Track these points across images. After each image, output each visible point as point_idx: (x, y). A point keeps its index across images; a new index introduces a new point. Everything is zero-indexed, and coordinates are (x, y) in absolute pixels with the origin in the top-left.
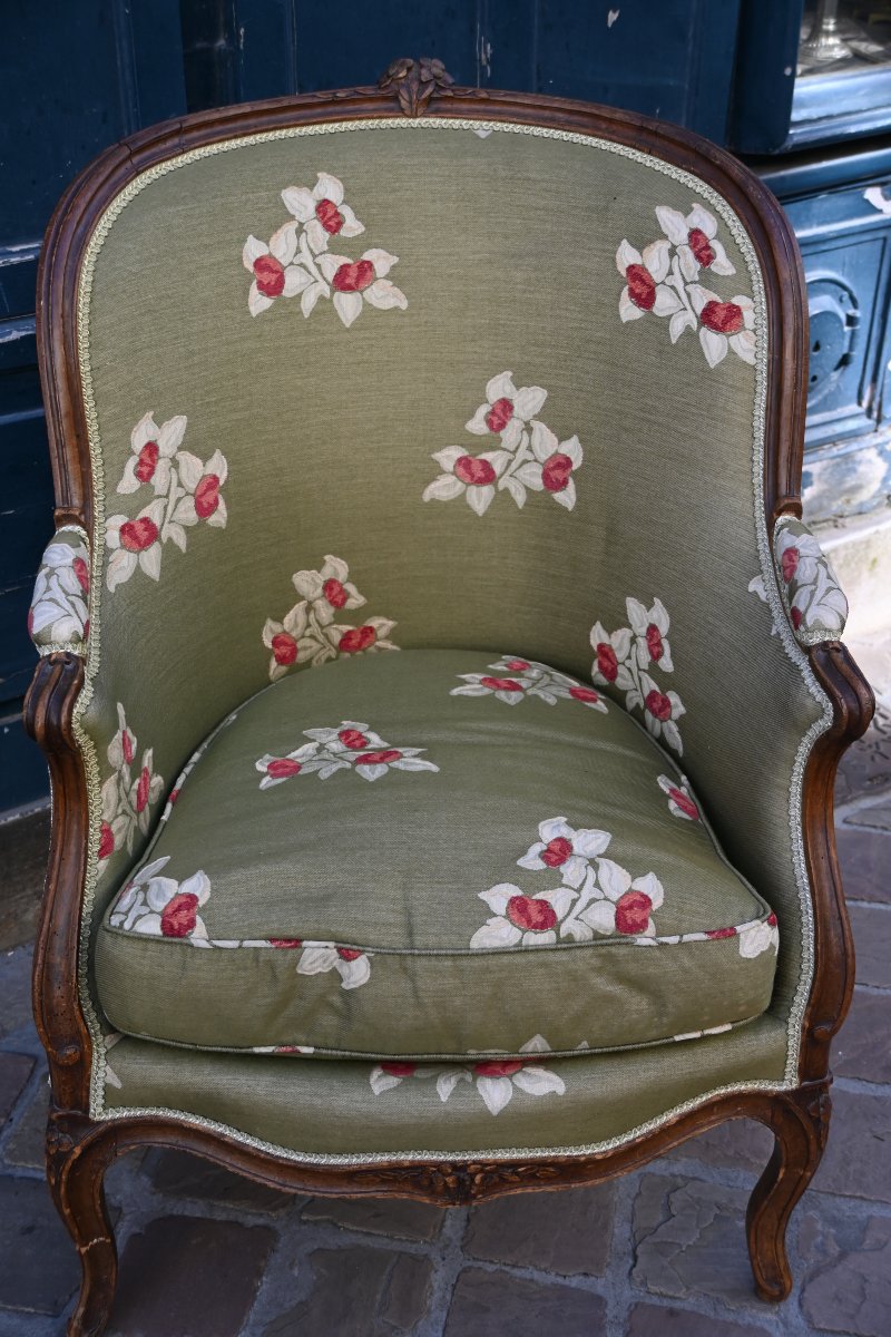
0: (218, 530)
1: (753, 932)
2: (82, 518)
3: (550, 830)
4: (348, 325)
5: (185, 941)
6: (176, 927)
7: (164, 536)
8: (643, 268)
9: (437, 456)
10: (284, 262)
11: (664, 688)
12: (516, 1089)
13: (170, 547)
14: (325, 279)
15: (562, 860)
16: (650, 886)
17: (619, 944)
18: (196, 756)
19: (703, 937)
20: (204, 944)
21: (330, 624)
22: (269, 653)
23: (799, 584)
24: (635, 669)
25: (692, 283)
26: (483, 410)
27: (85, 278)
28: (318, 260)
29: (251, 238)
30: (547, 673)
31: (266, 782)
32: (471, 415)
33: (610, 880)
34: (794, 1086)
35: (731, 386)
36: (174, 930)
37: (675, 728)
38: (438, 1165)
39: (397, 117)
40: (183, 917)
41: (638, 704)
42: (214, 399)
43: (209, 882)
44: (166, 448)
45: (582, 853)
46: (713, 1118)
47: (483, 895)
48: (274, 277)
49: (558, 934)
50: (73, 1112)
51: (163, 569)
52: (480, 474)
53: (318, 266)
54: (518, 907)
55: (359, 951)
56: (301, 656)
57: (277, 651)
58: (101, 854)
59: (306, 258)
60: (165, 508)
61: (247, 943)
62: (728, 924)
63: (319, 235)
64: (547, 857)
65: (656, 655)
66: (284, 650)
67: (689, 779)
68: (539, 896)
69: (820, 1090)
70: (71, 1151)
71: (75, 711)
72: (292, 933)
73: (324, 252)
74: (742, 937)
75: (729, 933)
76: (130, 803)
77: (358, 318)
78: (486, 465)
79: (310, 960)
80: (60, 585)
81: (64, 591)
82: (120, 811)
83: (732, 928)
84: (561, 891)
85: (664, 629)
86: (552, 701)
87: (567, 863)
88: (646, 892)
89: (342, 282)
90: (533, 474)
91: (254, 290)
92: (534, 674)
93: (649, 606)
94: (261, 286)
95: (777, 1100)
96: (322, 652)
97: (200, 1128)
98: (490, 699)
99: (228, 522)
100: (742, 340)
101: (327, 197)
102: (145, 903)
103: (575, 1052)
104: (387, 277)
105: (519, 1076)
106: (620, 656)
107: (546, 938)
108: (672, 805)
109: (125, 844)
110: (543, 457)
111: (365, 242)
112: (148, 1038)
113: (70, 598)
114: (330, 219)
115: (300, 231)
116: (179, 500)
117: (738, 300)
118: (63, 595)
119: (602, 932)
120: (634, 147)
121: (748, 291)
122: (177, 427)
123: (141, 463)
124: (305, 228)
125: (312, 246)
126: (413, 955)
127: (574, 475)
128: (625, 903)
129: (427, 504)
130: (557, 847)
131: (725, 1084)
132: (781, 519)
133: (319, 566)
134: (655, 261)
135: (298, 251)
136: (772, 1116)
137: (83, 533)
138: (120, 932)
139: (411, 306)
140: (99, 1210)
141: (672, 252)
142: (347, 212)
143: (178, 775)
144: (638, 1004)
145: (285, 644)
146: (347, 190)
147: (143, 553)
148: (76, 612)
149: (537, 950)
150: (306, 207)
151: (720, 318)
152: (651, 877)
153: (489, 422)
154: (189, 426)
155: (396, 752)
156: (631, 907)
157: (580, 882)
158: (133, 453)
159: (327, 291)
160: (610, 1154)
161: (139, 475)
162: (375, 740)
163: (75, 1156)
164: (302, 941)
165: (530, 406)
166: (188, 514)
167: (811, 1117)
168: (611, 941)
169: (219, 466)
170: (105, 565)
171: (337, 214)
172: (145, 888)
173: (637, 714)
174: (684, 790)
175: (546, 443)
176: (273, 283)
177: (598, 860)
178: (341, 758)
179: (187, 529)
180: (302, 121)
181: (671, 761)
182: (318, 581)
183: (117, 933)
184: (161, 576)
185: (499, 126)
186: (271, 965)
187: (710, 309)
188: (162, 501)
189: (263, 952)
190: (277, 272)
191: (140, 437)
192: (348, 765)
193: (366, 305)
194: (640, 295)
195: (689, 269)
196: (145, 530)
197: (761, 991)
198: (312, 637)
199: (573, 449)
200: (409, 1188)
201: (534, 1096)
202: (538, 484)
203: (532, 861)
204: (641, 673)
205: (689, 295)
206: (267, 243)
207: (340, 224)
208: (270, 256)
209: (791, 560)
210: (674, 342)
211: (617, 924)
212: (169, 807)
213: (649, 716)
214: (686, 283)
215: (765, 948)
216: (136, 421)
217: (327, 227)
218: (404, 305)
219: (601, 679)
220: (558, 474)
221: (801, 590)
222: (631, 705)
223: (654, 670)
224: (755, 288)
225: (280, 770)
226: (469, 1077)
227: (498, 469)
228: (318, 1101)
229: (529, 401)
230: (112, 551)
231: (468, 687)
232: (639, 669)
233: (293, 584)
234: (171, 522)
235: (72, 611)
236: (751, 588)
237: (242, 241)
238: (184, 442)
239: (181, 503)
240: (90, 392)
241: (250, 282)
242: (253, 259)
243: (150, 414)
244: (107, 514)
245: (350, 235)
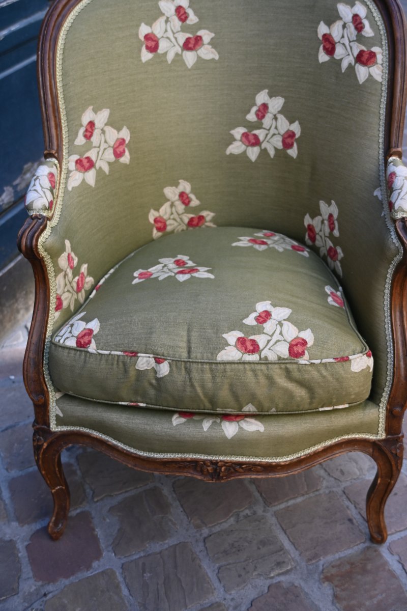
0: (125, 165)
1: (358, 360)
2: (56, 155)
3: (261, 307)
4: (189, 67)
5: (86, 349)
6: (83, 343)
7: (97, 165)
8: (330, 35)
9: (232, 132)
10: (159, 36)
11: (335, 245)
12: (240, 428)
13: (100, 171)
14: (179, 44)
15: (265, 321)
16: (308, 335)
17: (290, 363)
18: (112, 271)
19: (332, 360)
20: (94, 351)
21: (183, 213)
22: (152, 226)
23: (394, 189)
24: (323, 236)
25: (353, 41)
26: (254, 109)
27: (61, 42)
28: (176, 35)
29: (143, 24)
30: (283, 238)
31: (136, 281)
32: (249, 112)
33: (288, 331)
34: (384, 437)
35: (370, 93)
36: (82, 344)
37: (339, 264)
38: (204, 461)
40: (86, 339)
41: (324, 254)
42: (123, 102)
43: (99, 324)
44: (99, 124)
45: (276, 318)
46: (342, 450)
47: (225, 336)
48: (154, 43)
49: (260, 356)
50: (43, 426)
51: (97, 181)
52: (253, 141)
53: (176, 38)
54: (241, 342)
55: (164, 359)
56: (169, 228)
57: (156, 225)
58: (57, 309)
59: (170, 34)
60: (98, 153)
61: (113, 353)
62: (346, 354)
63: (176, 23)
64: (259, 320)
65: (332, 229)
66: (159, 225)
67: (343, 289)
68: (252, 337)
69: (397, 440)
70: (42, 445)
71: (40, 240)
72: (134, 349)
73: (179, 32)
74: (352, 361)
75: (346, 360)
76: (72, 287)
77: (194, 64)
78: (256, 137)
79: (141, 363)
80: (40, 184)
81: (41, 186)
82: (66, 290)
83: (347, 357)
84: (262, 336)
85: (335, 216)
86: (281, 250)
87: (267, 323)
88: (305, 339)
89: (187, 46)
90: (277, 141)
91: (144, 49)
92: (276, 238)
93: (330, 204)
94: (147, 48)
95: (374, 444)
96: (179, 227)
97: (98, 437)
98: (251, 247)
99: (130, 161)
100: (376, 69)
101: (181, 4)
102: (70, 332)
103: (269, 413)
104: (209, 44)
105: (242, 421)
106: (317, 230)
107: (254, 357)
108: (330, 299)
109: (69, 306)
110: (282, 132)
111: (198, 26)
112: (73, 395)
113: (44, 190)
114: (182, 15)
115: (167, 21)
116: (105, 149)
117: (374, 49)
118: (40, 188)
119: (282, 356)
121: (380, 45)
122: (104, 115)
123: (86, 130)
124: (169, 19)
125: (173, 28)
126: (190, 362)
127: (297, 140)
128: (294, 343)
129: (228, 156)
130: (263, 315)
131: (348, 434)
132: (391, 159)
133: (176, 185)
134: (336, 31)
135: (166, 31)
136: (373, 451)
137: (56, 162)
138: (58, 344)
139: (220, 58)
140: (58, 473)
141: (344, 26)
142: (190, 12)
143: (102, 278)
144: (300, 393)
145: (161, 222)
146: (190, 1)
147: (86, 173)
148: (46, 196)
149: (249, 363)
150: (170, 10)
151: (365, 58)
152: (309, 331)
153: (257, 115)
154: (111, 114)
155: (197, 269)
156: (297, 345)
157: (273, 332)
158: (82, 126)
159: (179, 50)
160: (288, 463)
161: (85, 136)
162: (190, 264)
163: (45, 447)
164: (138, 353)
165: (276, 107)
166: (110, 156)
167: (392, 453)
168: (287, 361)
169: (125, 134)
170: (67, 178)
171: (185, 13)
172: (72, 325)
173: (324, 259)
174: (339, 294)
175: (284, 125)
176: (153, 47)
177: (283, 322)
178: (171, 271)
179: (109, 164)
181: (336, 280)
182: (177, 192)
183: (56, 345)
184: (95, 185)
186: (124, 364)
187: (361, 53)
188: (97, 150)
189: (121, 357)
190: (155, 41)
191: (86, 119)
192: (173, 274)
193: (199, 57)
194: (328, 48)
195: (351, 34)
196: (88, 162)
197: (362, 388)
198: (174, 219)
199: (296, 128)
200: (192, 471)
201: (248, 431)
202: (280, 145)
203: (250, 321)
204: (326, 238)
205: (351, 48)
206: (151, 27)
207: (186, 18)
208: (152, 33)
209: (392, 178)
210: (343, 71)
211: (290, 353)
212: (94, 292)
213: (329, 259)
214: (350, 42)
215: (365, 367)
216: (84, 111)
217: (180, 19)
218: (217, 57)
219: (309, 242)
220: (289, 141)
221: (394, 192)
222: (322, 254)
223: (331, 236)
224: (383, 43)
225: (143, 276)
226: (218, 421)
227: (261, 138)
228: (147, 427)
229: (276, 104)
230: (71, 171)
231: (241, 242)
232: (325, 236)
233: (164, 193)
234: (101, 159)
235: (43, 195)
236: (375, 193)
237: (138, 26)
238: (108, 122)
239: (106, 151)
240: (62, 96)
241: (142, 46)
242: (144, 35)
243: (91, 107)
244: (70, 154)
245: (191, 23)
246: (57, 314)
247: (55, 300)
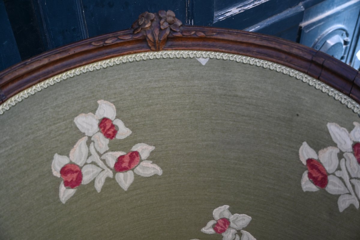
8: (318, 162)
14: (109, 167)
25: (356, 178)
26: (211, 223)
28: (103, 157)
29: (56, 155)
32: (204, 225)
39: (146, 51)
48: (75, 175)
53: (104, 161)
59: (95, 157)
63: (103, 142)
73: (106, 152)
77: (132, 184)
89: (120, 166)
91: (62, 187)
94: (67, 184)
101: (105, 116)
114: (109, 130)
115: (89, 142)
120: (307, 73)
124: (92, 139)
125: (98, 149)
135: (90, 155)
139: (164, 173)
141: (341, 155)
142: (119, 123)
146: (118, 109)
150: (92, 125)
153: (215, 229)
159: (110, 174)
165: (240, 223)
171: (113, 126)
176: (74, 180)
180: (84, 63)
185: (213, 54)
190: (76, 172)
194: (316, 178)
195: (352, 168)
205: (353, 185)
206: (68, 156)
207: (115, 132)
208: (71, 163)
210: (341, 210)
214: (351, 178)
217: (107, 136)
218: (160, 172)
229: (240, 220)
237: (50, 159)
241: (59, 184)
242: (59, 169)
245: (123, 137)
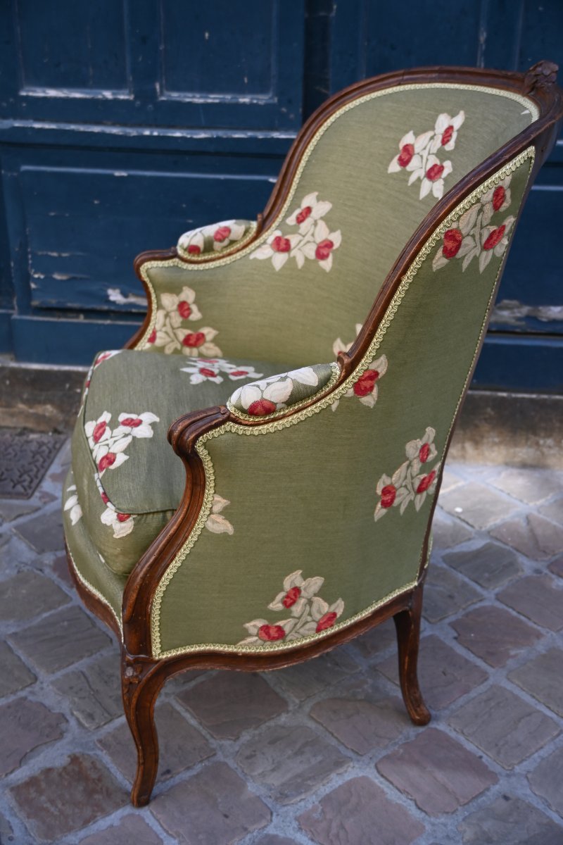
0: (323, 271)
1: (111, 512)
2: (261, 221)
4: (421, 198)
7: (293, 253)
10: (417, 151)
13: (292, 261)
14: (426, 168)
16: (120, 460)
19: (101, 492)
28: (429, 157)
33: (120, 444)
42: (349, 204)
44: (315, 214)
45: (134, 430)
47: (105, 412)
48: (408, 157)
51: (284, 268)
54: (102, 425)
58: (150, 341)
59: (426, 153)
60: (300, 241)
64: (128, 420)
68: (107, 428)
73: (434, 154)
74: (107, 509)
75: (106, 501)
76: (175, 334)
77: (425, 197)
82: (164, 330)
83: (109, 501)
84: (110, 433)
87: (125, 427)
88: (116, 460)
89: (430, 173)
94: (400, 159)
99: (331, 270)
101: (454, 125)
104: (444, 179)
107: (92, 444)
109: (163, 347)
111: (450, 156)
114: (447, 137)
115: (432, 138)
116: (308, 242)
119: (97, 459)
122: (325, 208)
123: (301, 214)
124: (435, 137)
125: (432, 148)
128: (109, 456)
130: (134, 421)
135: (425, 148)
137: (255, 227)
146: (463, 125)
147: (277, 254)
148: (192, 238)
150: (443, 127)
152: (126, 458)
154: (331, 210)
156: (108, 459)
157: (116, 435)
158: (300, 207)
159: (423, 175)
161: (298, 219)
166: (311, 252)
168: (94, 466)
169: (337, 238)
170: (258, 247)
176: (405, 160)
177: (130, 436)
179: (306, 259)
184: (281, 270)
188: (300, 237)
190: (410, 155)
191: (307, 202)
193: (432, 191)
196: (285, 244)
206: (416, 138)
207: (448, 141)
208: (413, 146)
211: (101, 461)
216: (308, 193)
217: (443, 141)
230: (266, 244)
234: (299, 249)
237: (407, 132)
238: (325, 216)
239: (309, 244)
240: (302, 170)
242: (405, 144)
243: (316, 194)
244: (278, 228)
246: (148, 345)
247: (151, 332)
